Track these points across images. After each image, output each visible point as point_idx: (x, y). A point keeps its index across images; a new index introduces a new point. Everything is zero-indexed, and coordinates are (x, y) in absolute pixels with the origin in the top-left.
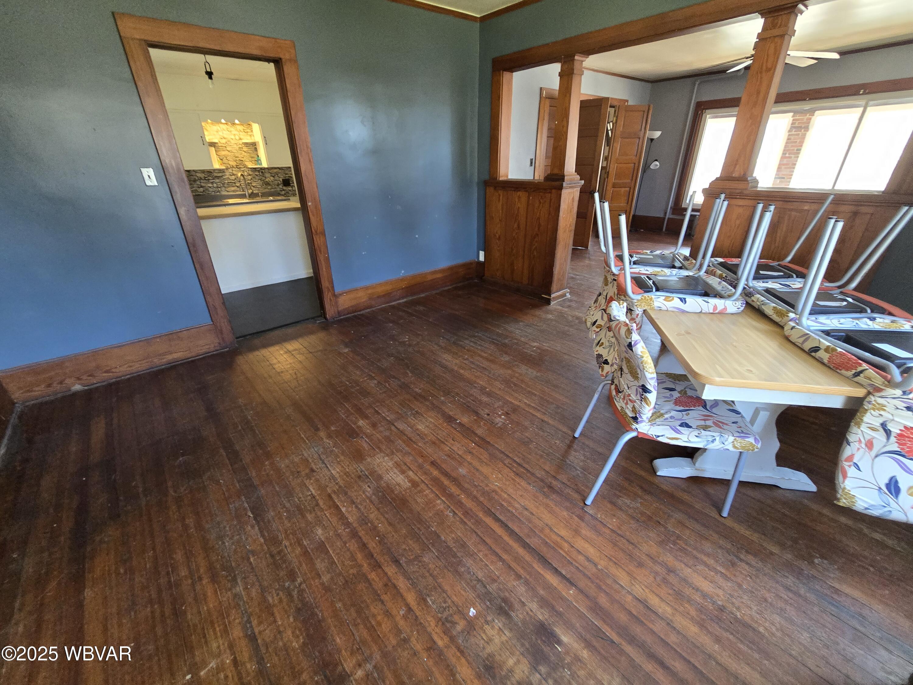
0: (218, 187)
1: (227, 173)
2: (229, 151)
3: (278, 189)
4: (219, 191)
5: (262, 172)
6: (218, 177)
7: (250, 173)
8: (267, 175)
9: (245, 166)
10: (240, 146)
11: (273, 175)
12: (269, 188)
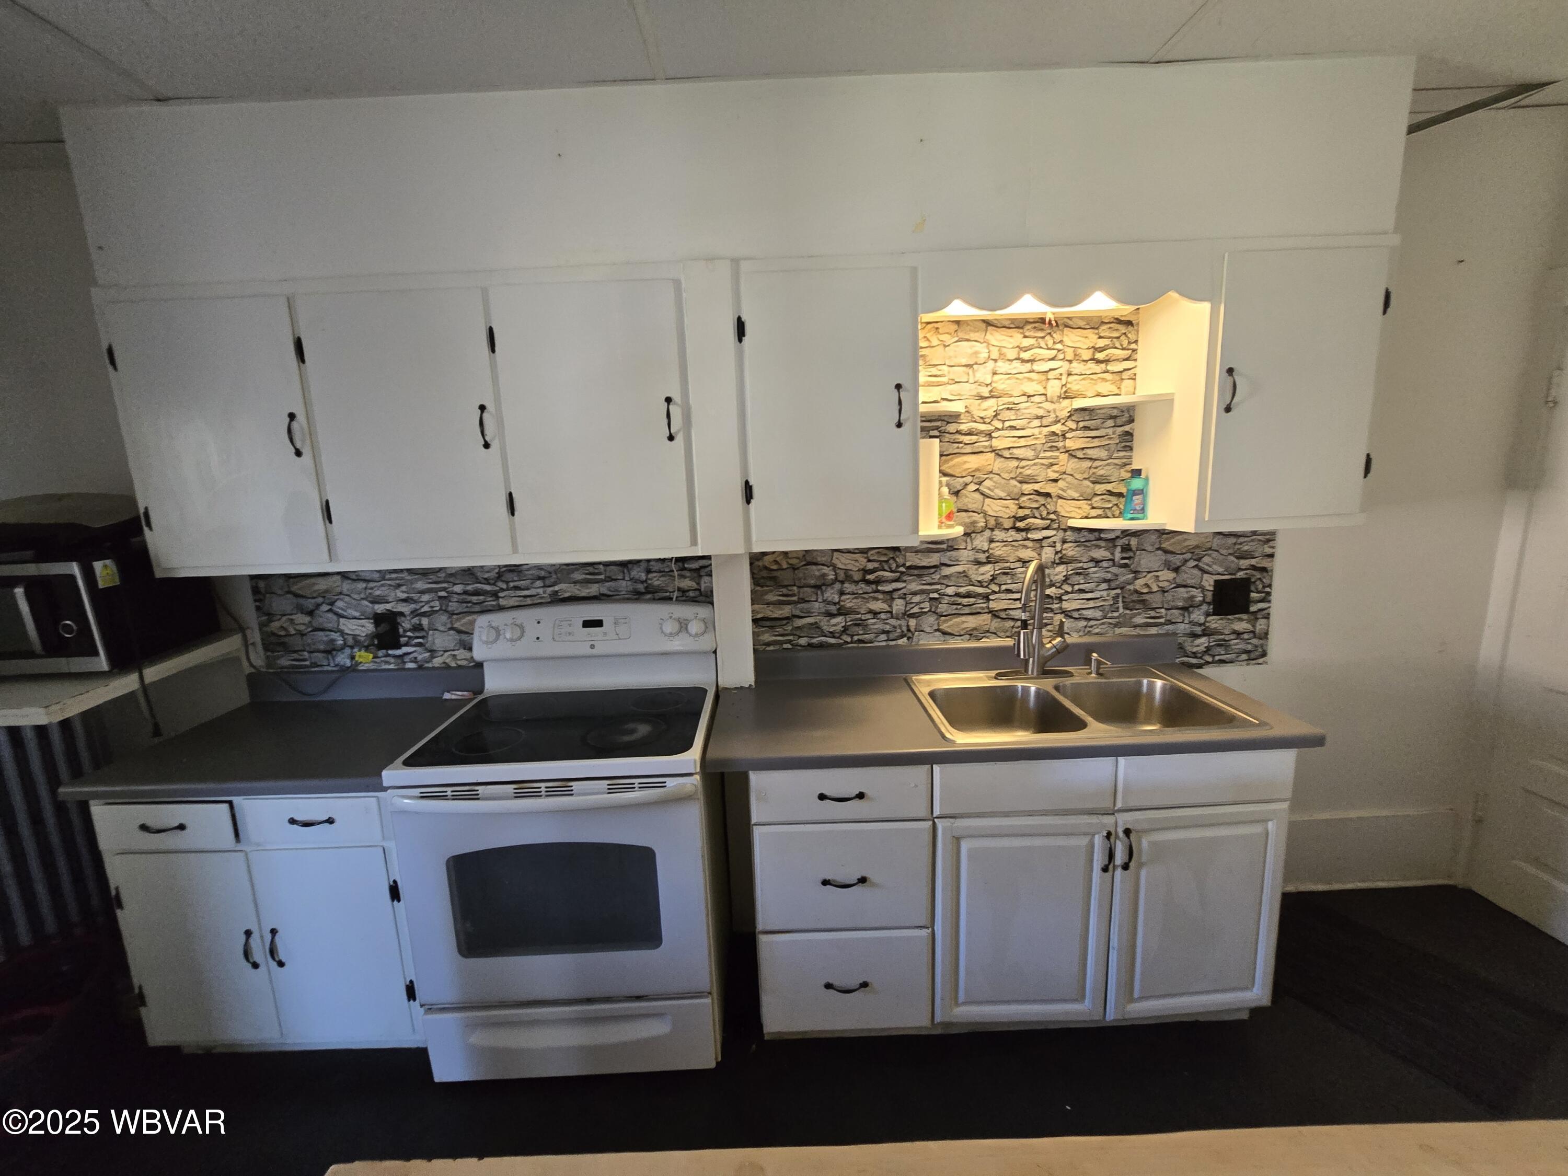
0: (908, 615)
1: (965, 555)
2: (997, 453)
3: (1182, 628)
4: (908, 634)
5: (1126, 548)
6: (919, 571)
7: (1070, 550)
8: (1146, 561)
9: (1054, 521)
10: (1057, 428)
11: (1176, 560)
12: (1139, 620)
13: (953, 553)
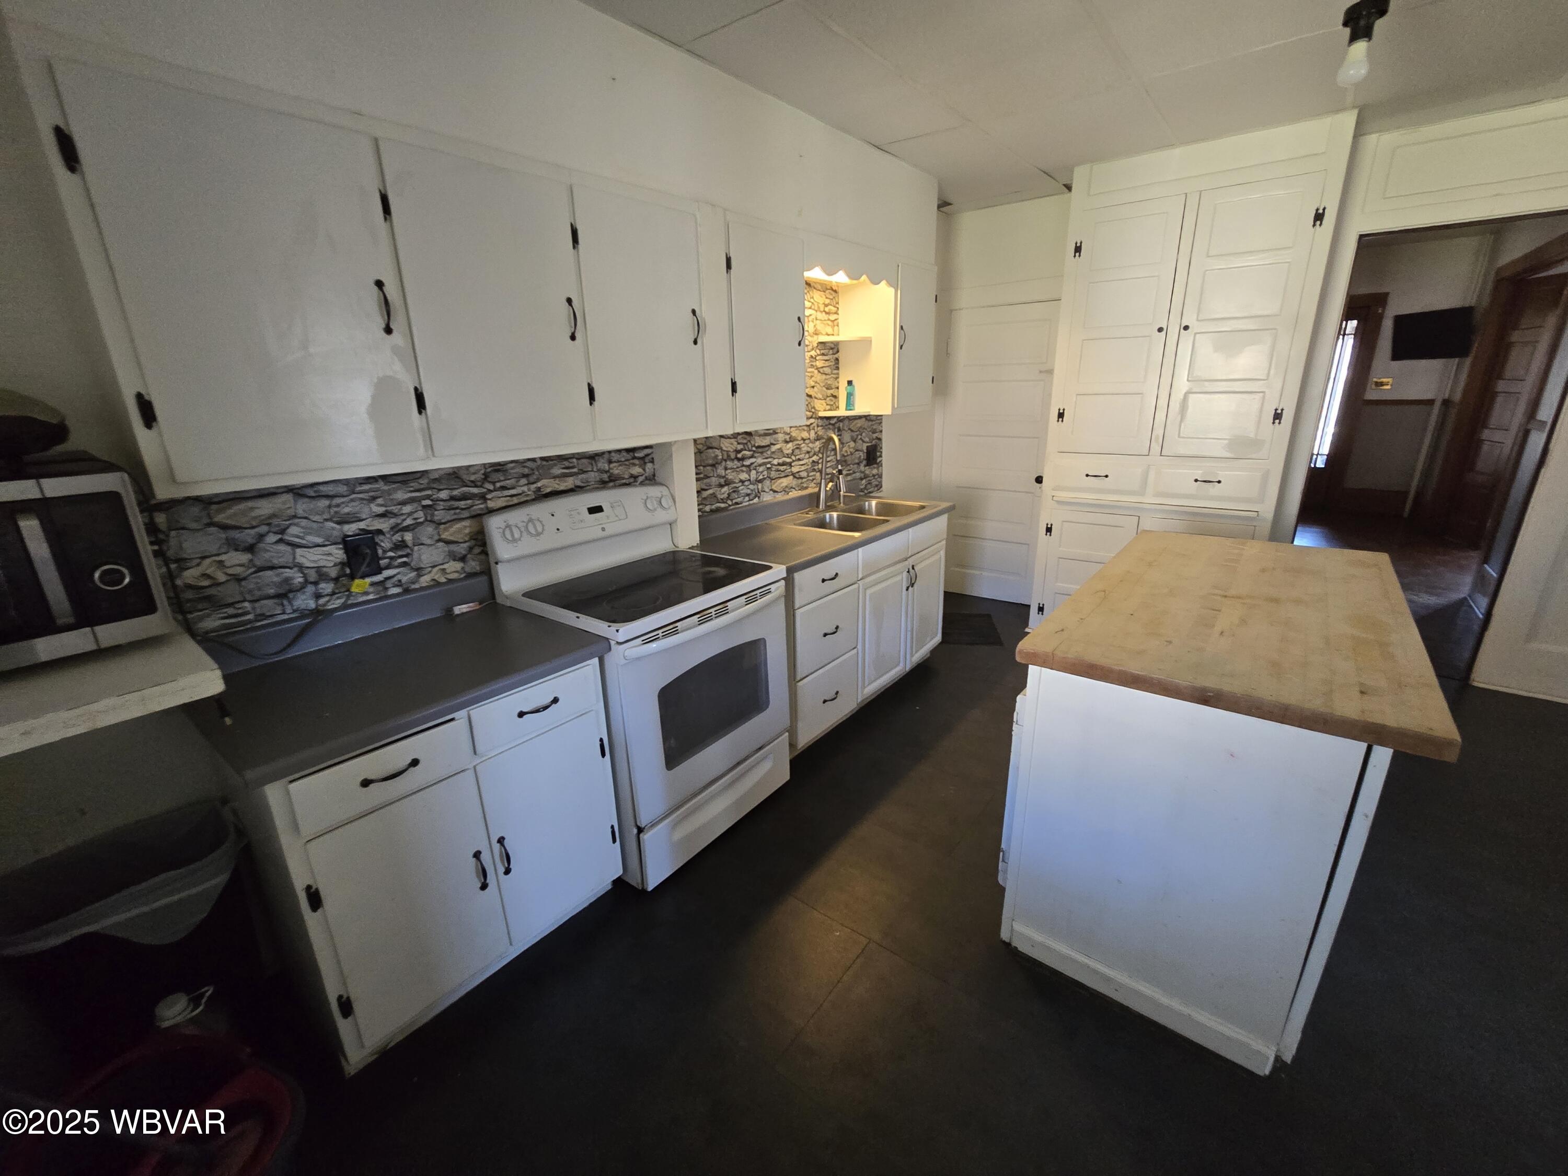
0: (758, 481)
1: (780, 437)
3: (859, 475)
4: (758, 494)
6: (761, 449)
7: (820, 431)
8: (846, 437)
9: (814, 414)
11: (855, 434)
13: (774, 436)
